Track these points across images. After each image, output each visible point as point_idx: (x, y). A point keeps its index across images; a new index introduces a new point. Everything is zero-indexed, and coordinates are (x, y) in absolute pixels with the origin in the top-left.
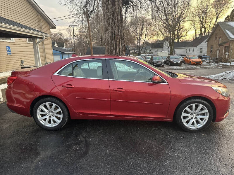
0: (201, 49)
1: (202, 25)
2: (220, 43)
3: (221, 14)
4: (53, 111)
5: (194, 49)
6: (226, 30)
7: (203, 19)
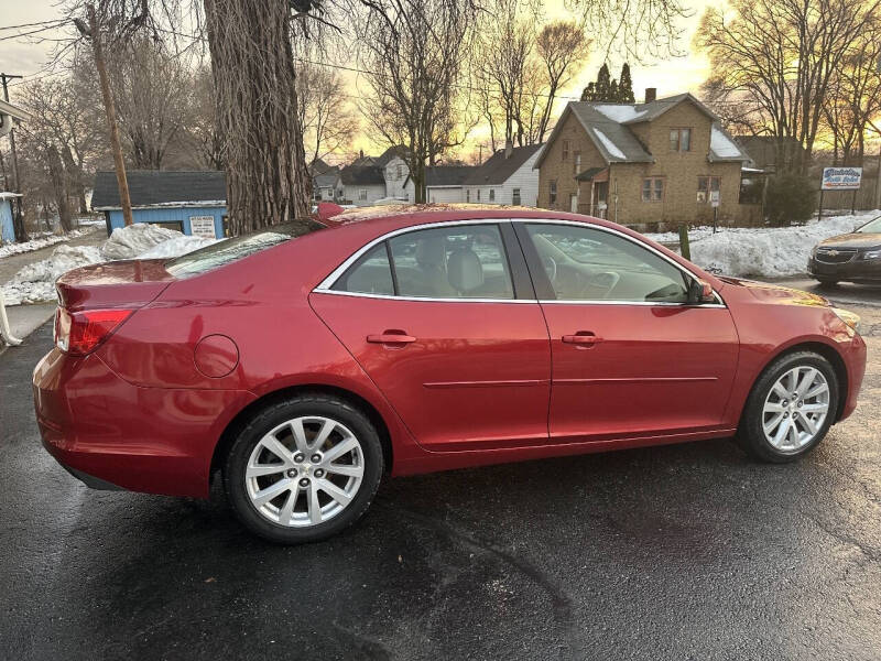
0: (516, 192)
1: (511, 111)
2: (578, 172)
3: (565, 75)
4: (319, 452)
5: (492, 192)
6: (595, 130)
7: (512, 89)
